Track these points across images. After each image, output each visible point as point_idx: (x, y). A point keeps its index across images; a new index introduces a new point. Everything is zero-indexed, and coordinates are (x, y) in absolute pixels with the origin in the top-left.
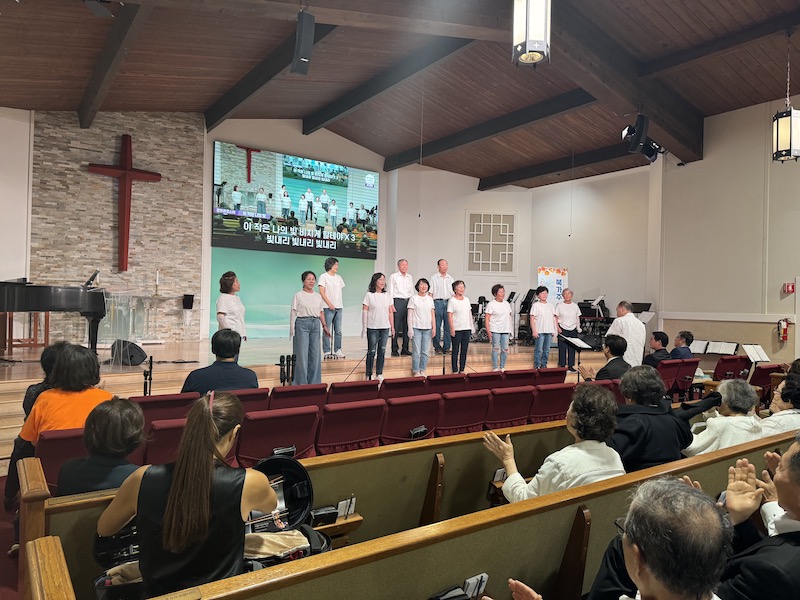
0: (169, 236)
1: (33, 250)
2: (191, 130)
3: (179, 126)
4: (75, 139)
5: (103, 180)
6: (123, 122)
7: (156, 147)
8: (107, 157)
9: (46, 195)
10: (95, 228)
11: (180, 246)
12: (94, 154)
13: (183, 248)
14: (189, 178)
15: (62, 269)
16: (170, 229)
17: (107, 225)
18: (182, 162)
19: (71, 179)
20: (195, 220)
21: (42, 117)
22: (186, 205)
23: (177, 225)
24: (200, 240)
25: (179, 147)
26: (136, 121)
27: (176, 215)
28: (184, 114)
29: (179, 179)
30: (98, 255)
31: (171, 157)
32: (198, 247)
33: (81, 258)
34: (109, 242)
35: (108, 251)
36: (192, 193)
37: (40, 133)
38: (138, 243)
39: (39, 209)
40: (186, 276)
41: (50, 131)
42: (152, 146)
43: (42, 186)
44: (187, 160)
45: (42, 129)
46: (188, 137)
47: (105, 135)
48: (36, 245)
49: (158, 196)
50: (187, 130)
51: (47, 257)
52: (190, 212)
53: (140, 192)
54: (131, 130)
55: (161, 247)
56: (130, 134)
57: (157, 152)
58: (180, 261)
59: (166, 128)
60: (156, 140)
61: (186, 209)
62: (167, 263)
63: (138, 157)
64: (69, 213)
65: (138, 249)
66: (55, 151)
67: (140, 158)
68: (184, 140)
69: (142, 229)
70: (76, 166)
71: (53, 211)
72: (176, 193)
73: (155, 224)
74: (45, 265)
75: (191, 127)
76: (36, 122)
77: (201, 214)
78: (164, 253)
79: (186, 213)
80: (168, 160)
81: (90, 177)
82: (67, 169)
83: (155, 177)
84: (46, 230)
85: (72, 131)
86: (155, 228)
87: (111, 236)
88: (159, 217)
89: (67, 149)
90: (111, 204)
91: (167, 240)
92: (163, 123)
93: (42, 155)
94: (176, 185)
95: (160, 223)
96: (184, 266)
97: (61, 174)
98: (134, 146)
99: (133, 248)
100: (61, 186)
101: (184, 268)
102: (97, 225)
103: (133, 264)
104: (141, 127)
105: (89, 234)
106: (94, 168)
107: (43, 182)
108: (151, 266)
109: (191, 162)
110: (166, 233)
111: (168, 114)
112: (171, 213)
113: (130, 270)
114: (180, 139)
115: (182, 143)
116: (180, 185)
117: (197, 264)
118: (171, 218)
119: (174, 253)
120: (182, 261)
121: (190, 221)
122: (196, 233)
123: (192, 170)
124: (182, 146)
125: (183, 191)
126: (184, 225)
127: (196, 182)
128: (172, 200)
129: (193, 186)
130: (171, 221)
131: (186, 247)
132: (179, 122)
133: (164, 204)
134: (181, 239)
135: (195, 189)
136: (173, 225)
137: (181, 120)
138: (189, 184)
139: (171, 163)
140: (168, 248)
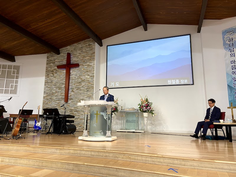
0: (82, 87)
1: (44, 97)
2: (91, 45)
3: (87, 45)
4: (56, 59)
5: (63, 70)
6: (69, 49)
7: (79, 55)
8: (64, 62)
9: (48, 79)
10: (60, 88)
11: (86, 90)
12: (61, 62)
14: (90, 63)
15: (51, 103)
16: (83, 84)
17: (64, 86)
18: (88, 58)
19: (55, 72)
20: (92, 79)
21: (49, 54)
24: (93, 87)
26: (73, 47)
27: (85, 78)
28: (88, 40)
29: (86, 64)
30: (60, 97)
32: (93, 90)
33: (56, 99)
34: (64, 92)
35: (63, 95)
36: (90, 69)
37: (48, 60)
38: (73, 91)
39: (46, 84)
41: (50, 59)
42: (78, 54)
43: (48, 76)
44: (89, 56)
45: (49, 58)
46: (90, 47)
47: (64, 55)
48: (45, 96)
49: (79, 72)
51: (47, 99)
53: (74, 72)
54: (72, 51)
55: (80, 92)
57: (79, 57)
59: (82, 47)
60: (79, 52)
61: (88, 75)
62: (82, 98)
63: (73, 60)
64: (54, 84)
65: (72, 93)
66: (52, 64)
67: (74, 60)
69: (74, 85)
71: (49, 84)
72: (85, 70)
73: (78, 83)
74: (47, 102)
75: (91, 43)
76: (47, 57)
77: (94, 76)
78: (81, 94)
79: (89, 77)
80: (83, 58)
81: (60, 70)
82: (54, 69)
83: (77, 65)
84: (47, 90)
85: (56, 56)
86: (78, 84)
88: (80, 80)
89: (54, 63)
90: (65, 78)
91: (82, 88)
92: (82, 45)
93: (48, 66)
94: (85, 67)
95: (80, 82)
97: (53, 71)
98: (71, 56)
100: (52, 75)
101: (87, 99)
102: (61, 86)
103: (71, 99)
104: (74, 49)
105: (58, 90)
106: (59, 67)
107: (48, 75)
108: (76, 99)
109: (91, 57)
110: (81, 86)
111: (83, 41)
112: (83, 78)
113: (69, 102)
115: (88, 50)
118: (83, 80)
119: (84, 94)
120: (87, 96)
121: (90, 80)
122: (92, 84)
123: (91, 60)
124: (88, 52)
125: (88, 69)
126: (88, 82)
127: (92, 64)
128: (84, 73)
129: (91, 66)
130: (83, 81)
131: (88, 90)
132: (87, 43)
133: (81, 75)
134: (87, 87)
135: (92, 67)
136: (84, 82)
137: (87, 42)
138: (90, 65)
139: (84, 59)
140: (82, 92)
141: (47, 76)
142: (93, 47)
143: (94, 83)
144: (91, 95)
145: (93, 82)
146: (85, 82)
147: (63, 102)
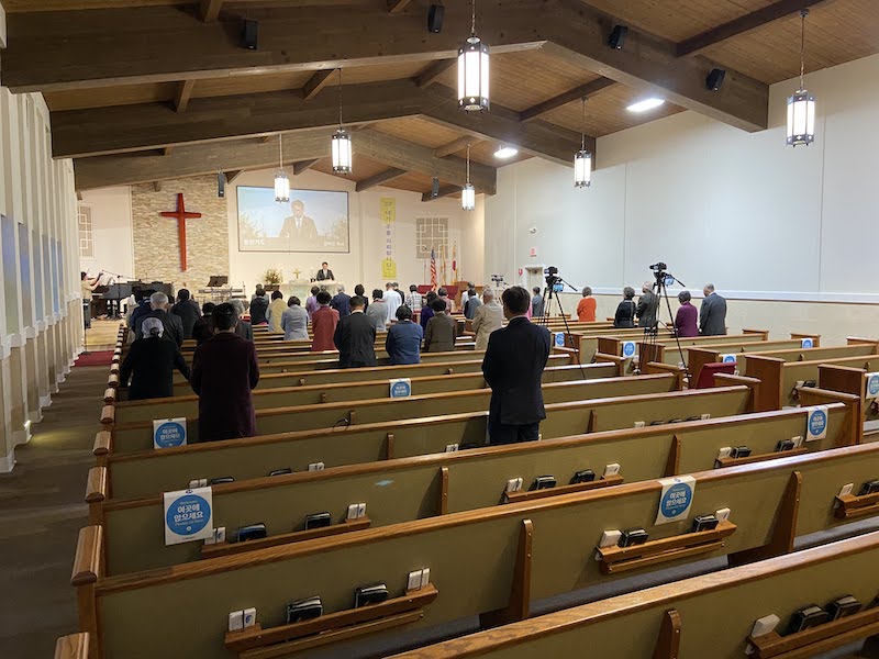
0: (209, 249)
4: (153, 199)
5: (171, 220)
6: (178, 186)
7: (198, 197)
8: (172, 207)
9: (140, 231)
11: (216, 254)
12: (164, 206)
14: (219, 213)
15: (151, 271)
16: (209, 245)
17: (173, 245)
18: (214, 204)
19: (153, 221)
21: (135, 188)
22: (219, 230)
24: (227, 250)
25: (211, 196)
26: (186, 184)
27: (212, 236)
29: (213, 215)
30: (171, 262)
31: (207, 202)
34: (176, 255)
35: (175, 260)
36: (221, 222)
37: (134, 197)
38: (191, 254)
39: (137, 239)
41: (140, 196)
42: (196, 197)
45: (135, 194)
47: (169, 194)
49: (201, 226)
51: (143, 265)
52: (221, 234)
53: (190, 225)
54: (183, 190)
55: (205, 256)
56: (182, 192)
57: (198, 201)
59: (203, 186)
60: (198, 193)
61: (218, 232)
62: (209, 265)
63: (187, 205)
64: (153, 240)
65: (192, 257)
66: (144, 207)
67: (189, 206)
68: (214, 191)
69: (193, 246)
70: (154, 214)
71: (144, 240)
72: (211, 223)
73: (200, 243)
76: (132, 192)
77: (227, 234)
78: (207, 259)
79: (219, 235)
80: (205, 204)
81: (163, 219)
82: (150, 216)
83: (198, 215)
84: (141, 250)
85: (151, 195)
86: (201, 245)
87: (177, 250)
88: (203, 239)
89: (149, 205)
90: (175, 233)
91: (208, 251)
92: (201, 183)
93: (136, 210)
94: (211, 218)
95: (203, 242)
97: (147, 219)
98: (185, 199)
99: (188, 257)
100: (148, 226)
102: (170, 246)
103: (189, 266)
104: (188, 188)
105: (164, 251)
106: (164, 214)
107: (138, 224)
108: (200, 267)
109: (219, 204)
110: (207, 247)
112: (209, 235)
113: (188, 270)
115: (213, 193)
116: (214, 218)
117: (226, 264)
118: (209, 238)
121: (222, 239)
122: (225, 246)
123: (220, 208)
125: (215, 222)
126: (217, 242)
127: (224, 216)
128: (210, 227)
129: (222, 218)
130: (209, 240)
131: (220, 255)
133: (205, 231)
134: (216, 250)
135: (223, 220)
136: (211, 242)
138: (219, 217)
139: (207, 206)
140: (208, 256)
141: (137, 226)
145: (227, 243)
147: (176, 270)
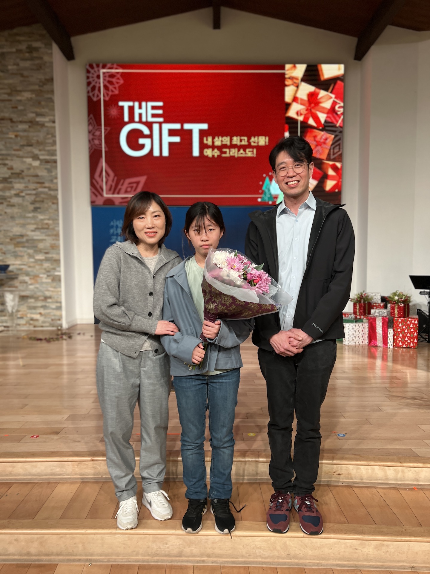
2: (37, 49)
3: (20, 47)
11: (31, 207)
13: (36, 209)
14: (38, 115)
16: (18, 186)
18: (27, 95)
20: (49, 171)
22: (36, 151)
23: (27, 179)
24: (56, 198)
25: (22, 75)
27: (24, 167)
28: (25, 29)
29: (25, 118)
31: (14, 91)
32: (54, 206)
36: (41, 135)
40: (41, 245)
44: (32, 91)
46: (32, 59)
50: (31, 50)
52: (41, 161)
55: (9, 210)
58: (33, 227)
59: (3, 53)
61: (35, 157)
62: (17, 230)
68: (27, 64)
72: (22, 137)
75: (35, 45)
77: (55, 162)
78: (13, 218)
79: (36, 163)
80: (9, 94)
88: (4, 172)
91: (15, 200)
94: (21, 127)
95: (5, 180)
96: (37, 233)
101: (37, 235)
109: (39, 93)
110: (13, 192)
111: (6, 32)
112: (17, 165)
114: (23, 64)
115: (26, 69)
116: (25, 126)
117: (53, 229)
118: (18, 171)
119: (25, 217)
120: (35, 226)
121: (43, 173)
122: (50, 189)
123: (39, 103)
124: (26, 73)
125: (31, 134)
126: (35, 179)
127: (47, 119)
128: (17, 148)
129: (43, 125)
130: (19, 175)
131: (39, 208)
132: (20, 42)
133: (8, 155)
134: (33, 198)
135: (45, 129)
136: (21, 181)
137: (22, 38)
138: (37, 123)
139: (13, 98)
140: (15, 210)
142: (46, 58)
143: (57, 184)
144: (50, 222)
145: (55, 181)
146: (23, 178)
